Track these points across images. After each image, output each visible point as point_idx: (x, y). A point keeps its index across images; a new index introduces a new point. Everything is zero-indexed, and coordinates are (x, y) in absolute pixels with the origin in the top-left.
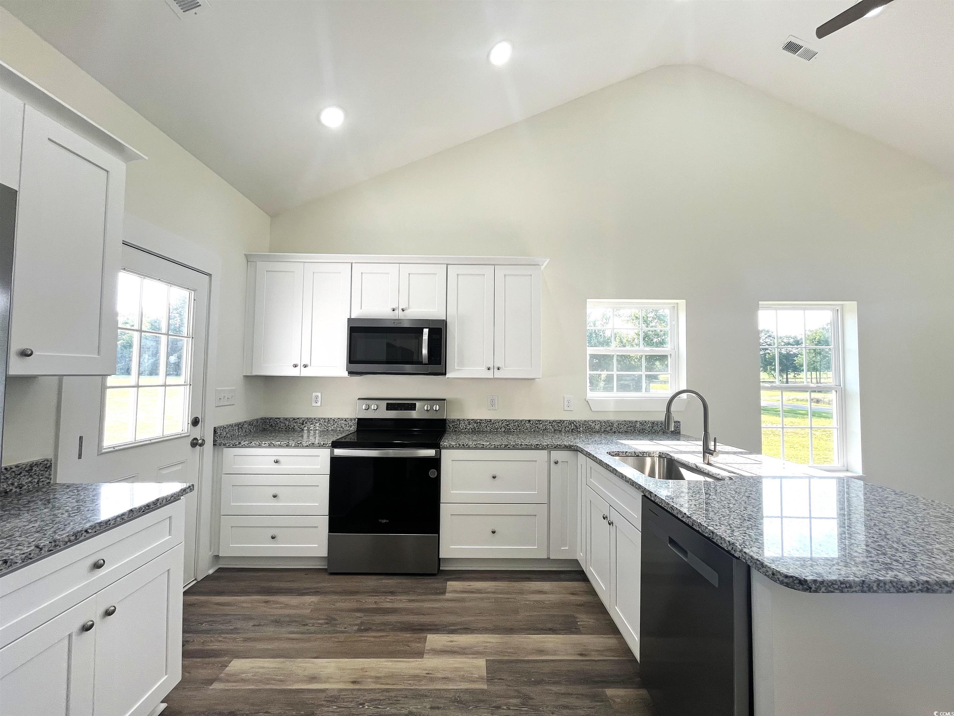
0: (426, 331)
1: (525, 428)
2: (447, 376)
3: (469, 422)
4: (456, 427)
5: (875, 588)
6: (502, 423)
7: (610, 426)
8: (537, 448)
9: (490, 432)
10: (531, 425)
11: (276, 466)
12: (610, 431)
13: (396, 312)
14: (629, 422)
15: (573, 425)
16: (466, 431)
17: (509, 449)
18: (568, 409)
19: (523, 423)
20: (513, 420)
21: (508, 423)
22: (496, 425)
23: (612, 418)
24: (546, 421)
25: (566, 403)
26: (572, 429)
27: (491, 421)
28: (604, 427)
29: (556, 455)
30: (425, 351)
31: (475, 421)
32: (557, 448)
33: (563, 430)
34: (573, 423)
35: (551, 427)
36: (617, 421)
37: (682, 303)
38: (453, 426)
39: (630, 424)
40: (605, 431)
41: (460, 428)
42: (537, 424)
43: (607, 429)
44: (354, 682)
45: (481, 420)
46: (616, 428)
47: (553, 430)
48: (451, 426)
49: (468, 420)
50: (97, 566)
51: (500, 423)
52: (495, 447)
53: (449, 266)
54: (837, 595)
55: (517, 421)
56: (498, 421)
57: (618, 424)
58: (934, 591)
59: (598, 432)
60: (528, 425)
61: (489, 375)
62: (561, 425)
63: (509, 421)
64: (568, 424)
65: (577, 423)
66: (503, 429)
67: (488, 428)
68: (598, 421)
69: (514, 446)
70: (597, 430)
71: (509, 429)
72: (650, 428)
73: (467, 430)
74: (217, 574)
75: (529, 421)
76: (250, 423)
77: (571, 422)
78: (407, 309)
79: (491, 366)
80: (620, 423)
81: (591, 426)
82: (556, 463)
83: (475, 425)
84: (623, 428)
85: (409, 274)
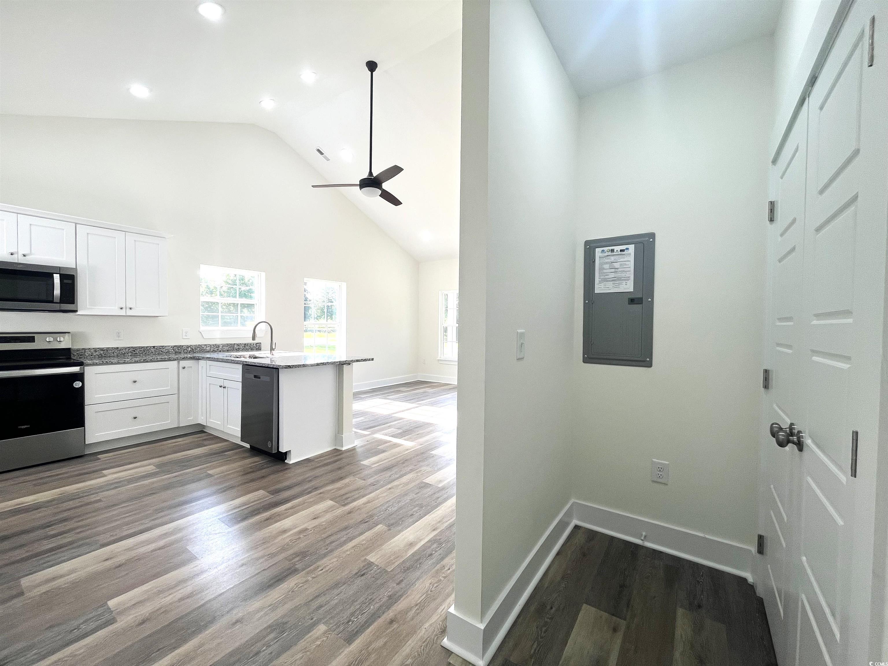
0: (57, 277)
1: (150, 352)
2: (78, 313)
3: (95, 350)
4: (81, 355)
6: (129, 349)
7: (217, 347)
8: (169, 360)
10: (155, 350)
13: (15, 256)
16: (92, 357)
17: (149, 362)
18: (185, 337)
19: (148, 349)
20: (140, 347)
21: (134, 349)
22: (123, 351)
23: (218, 342)
24: (169, 346)
25: (184, 334)
26: (190, 351)
27: (118, 348)
28: (213, 348)
29: (183, 363)
30: (57, 292)
31: (102, 349)
32: (184, 359)
33: (182, 352)
34: (190, 347)
35: (172, 350)
36: (221, 344)
37: (263, 274)
38: (77, 354)
39: (231, 346)
41: (86, 355)
42: (160, 349)
43: (215, 350)
45: (109, 348)
46: (221, 348)
47: (174, 352)
48: (75, 354)
49: (93, 348)
51: (127, 349)
52: (135, 361)
53: (78, 226)
55: (142, 347)
56: (126, 348)
57: (223, 346)
59: (208, 352)
60: (153, 350)
61: (122, 312)
62: (181, 348)
63: (136, 347)
64: (186, 348)
65: (193, 347)
66: (130, 354)
67: (115, 354)
68: (209, 345)
69: (151, 360)
71: (136, 353)
73: (93, 356)
75: (154, 347)
77: (188, 347)
78: (28, 255)
79: (124, 306)
81: (203, 348)
82: (184, 368)
83: (102, 352)
84: (226, 348)
85: (31, 225)
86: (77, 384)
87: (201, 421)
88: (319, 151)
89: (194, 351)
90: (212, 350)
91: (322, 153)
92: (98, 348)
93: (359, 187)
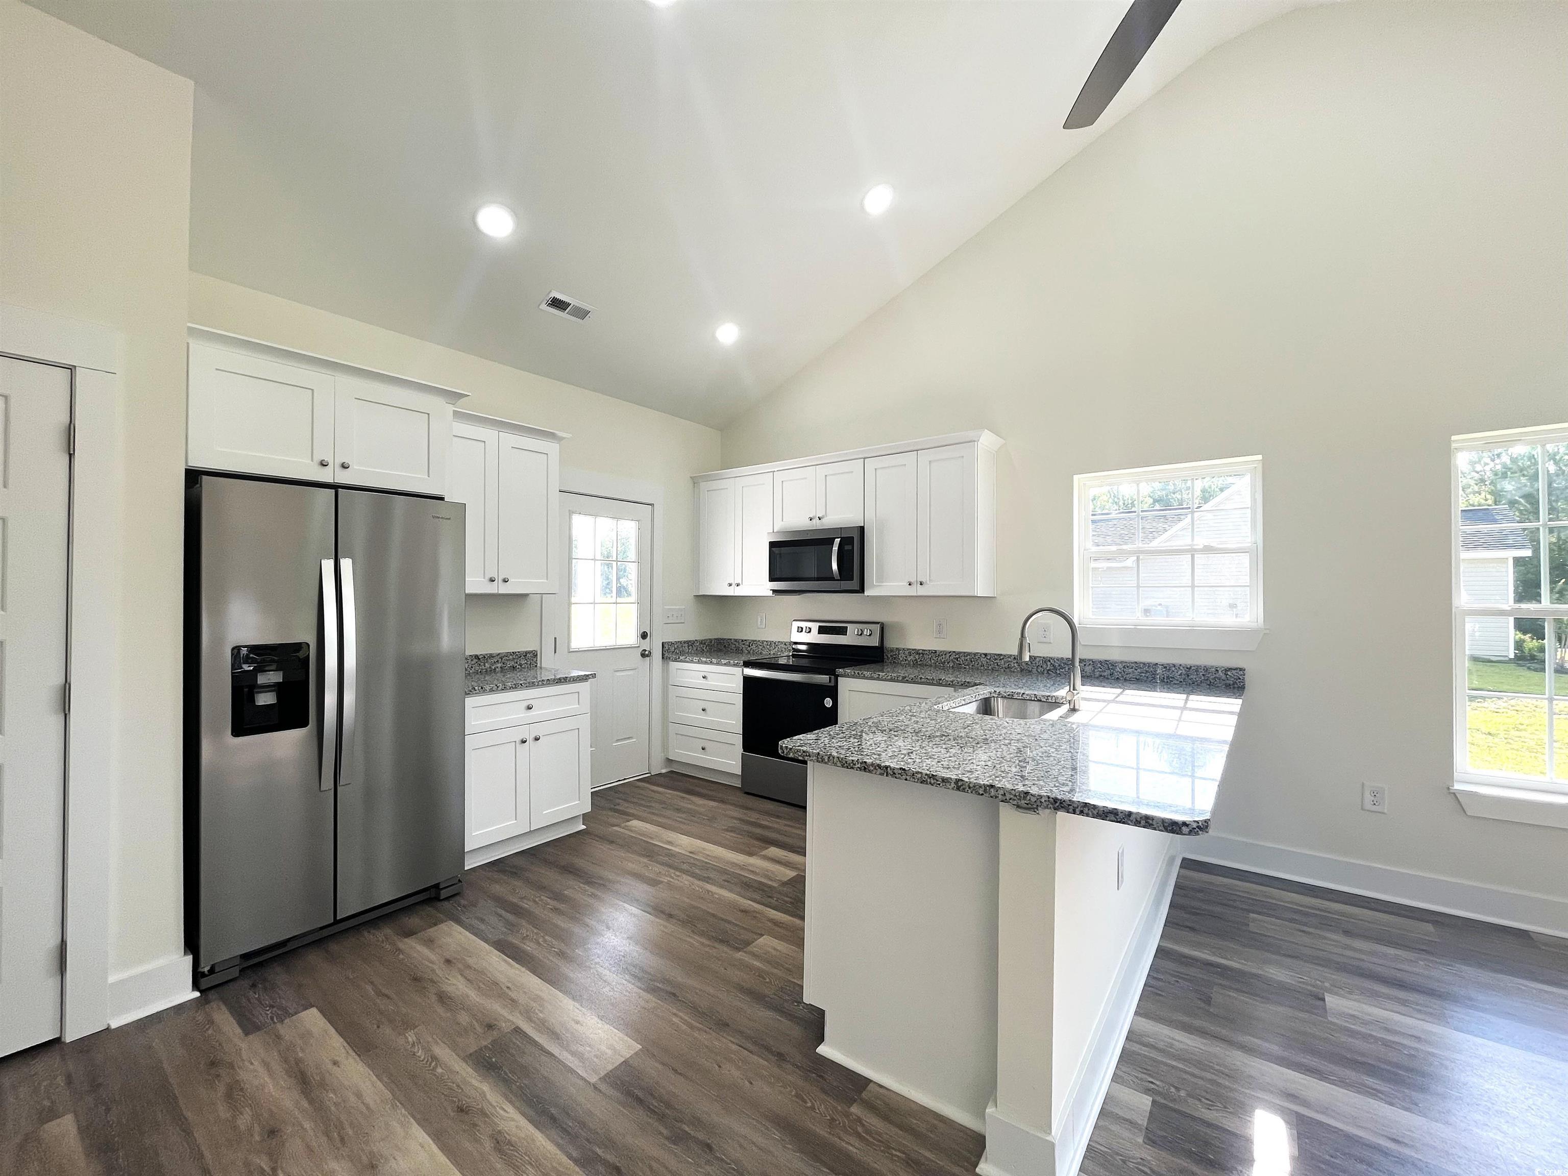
0: (837, 541)
1: (980, 663)
2: (866, 593)
3: (911, 652)
4: (895, 658)
6: (950, 656)
7: (1109, 669)
9: (936, 667)
10: (988, 661)
11: (704, 681)
12: (1109, 677)
13: (814, 521)
14: (1144, 664)
15: (1049, 663)
16: (907, 664)
18: (1045, 640)
20: (965, 653)
21: (957, 656)
22: (942, 658)
23: (1115, 656)
25: (1042, 632)
26: (1049, 670)
27: (936, 651)
28: (1100, 670)
30: (835, 566)
31: (917, 652)
33: (1034, 670)
34: (1050, 661)
35: (1015, 665)
36: (1122, 662)
38: (891, 656)
40: (1101, 676)
41: (900, 658)
42: (996, 659)
43: (1105, 674)
44: (691, 852)
45: (924, 651)
46: (1120, 673)
47: (1019, 669)
48: (889, 656)
49: (908, 649)
50: (529, 708)
51: (948, 655)
53: (867, 461)
55: (969, 654)
57: (1124, 667)
60: (984, 660)
61: (911, 592)
63: (959, 653)
64: (1041, 662)
65: (1055, 662)
67: (933, 661)
68: (1090, 660)
70: (1088, 674)
72: (1183, 676)
73: (907, 662)
74: (669, 774)
75: (986, 655)
76: (702, 642)
78: (823, 517)
79: (913, 580)
80: (1126, 665)
83: (917, 657)
85: (826, 475)
86: (827, 702)
89: (1058, 672)
90: (1097, 674)
92: (913, 650)
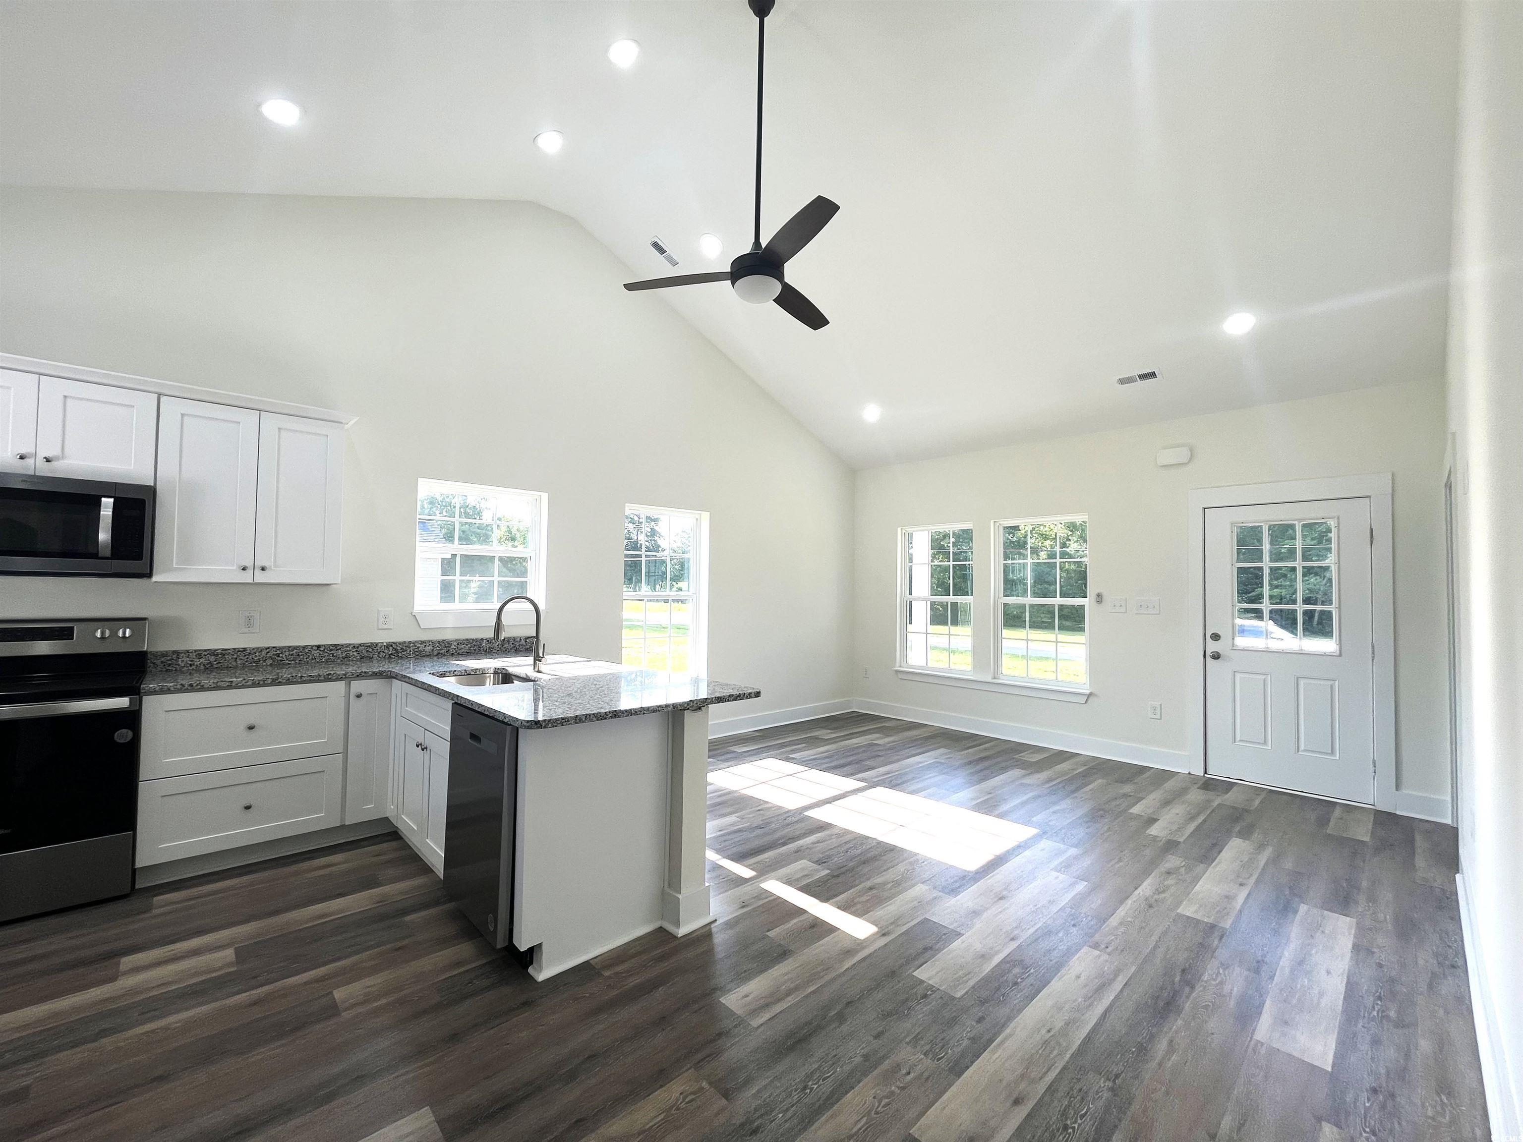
0: (107, 503)
1: (311, 657)
2: (155, 578)
3: (199, 654)
4: (169, 665)
5: (584, 719)
6: (268, 652)
7: (446, 647)
8: (328, 679)
9: (244, 666)
10: (321, 653)
12: (446, 654)
13: (30, 462)
14: (473, 640)
15: (391, 648)
16: (193, 669)
17: (280, 684)
18: (385, 626)
19: (306, 650)
20: (289, 647)
21: (278, 652)
22: (256, 656)
23: (449, 636)
24: (348, 645)
25: (382, 620)
26: (391, 654)
27: (245, 649)
28: (438, 648)
29: (358, 686)
30: (104, 536)
31: (213, 652)
32: (360, 676)
33: (375, 657)
34: (392, 646)
35: (355, 653)
36: (456, 641)
37: (545, 496)
38: (162, 662)
39: (474, 643)
40: (439, 653)
41: (179, 665)
42: (331, 650)
43: (442, 651)
45: (225, 650)
46: (455, 649)
47: (358, 657)
48: (158, 662)
49: (196, 651)
51: (264, 652)
52: (253, 684)
53: (163, 399)
54: (559, 728)
55: (295, 648)
56: (260, 650)
57: (458, 644)
58: (619, 717)
59: (428, 656)
60: (316, 653)
61: (247, 578)
62: (373, 650)
63: (280, 648)
64: (383, 648)
65: (397, 646)
66: (269, 662)
67: (239, 662)
68: (429, 641)
69: (289, 679)
70: (428, 653)
71: (281, 661)
72: (500, 646)
73: (194, 667)
75: (318, 647)
77: (389, 645)
78: (57, 458)
79: (249, 563)
80: (459, 642)
81: (418, 648)
82: (359, 696)
83: (212, 658)
84: (465, 648)
85: (65, 397)
86: (123, 735)
87: (390, 811)
88: (656, 245)
89: (400, 655)
90: (435, 653)
91: (662, 251)
92: (205, 651)
93: (730, 281)
